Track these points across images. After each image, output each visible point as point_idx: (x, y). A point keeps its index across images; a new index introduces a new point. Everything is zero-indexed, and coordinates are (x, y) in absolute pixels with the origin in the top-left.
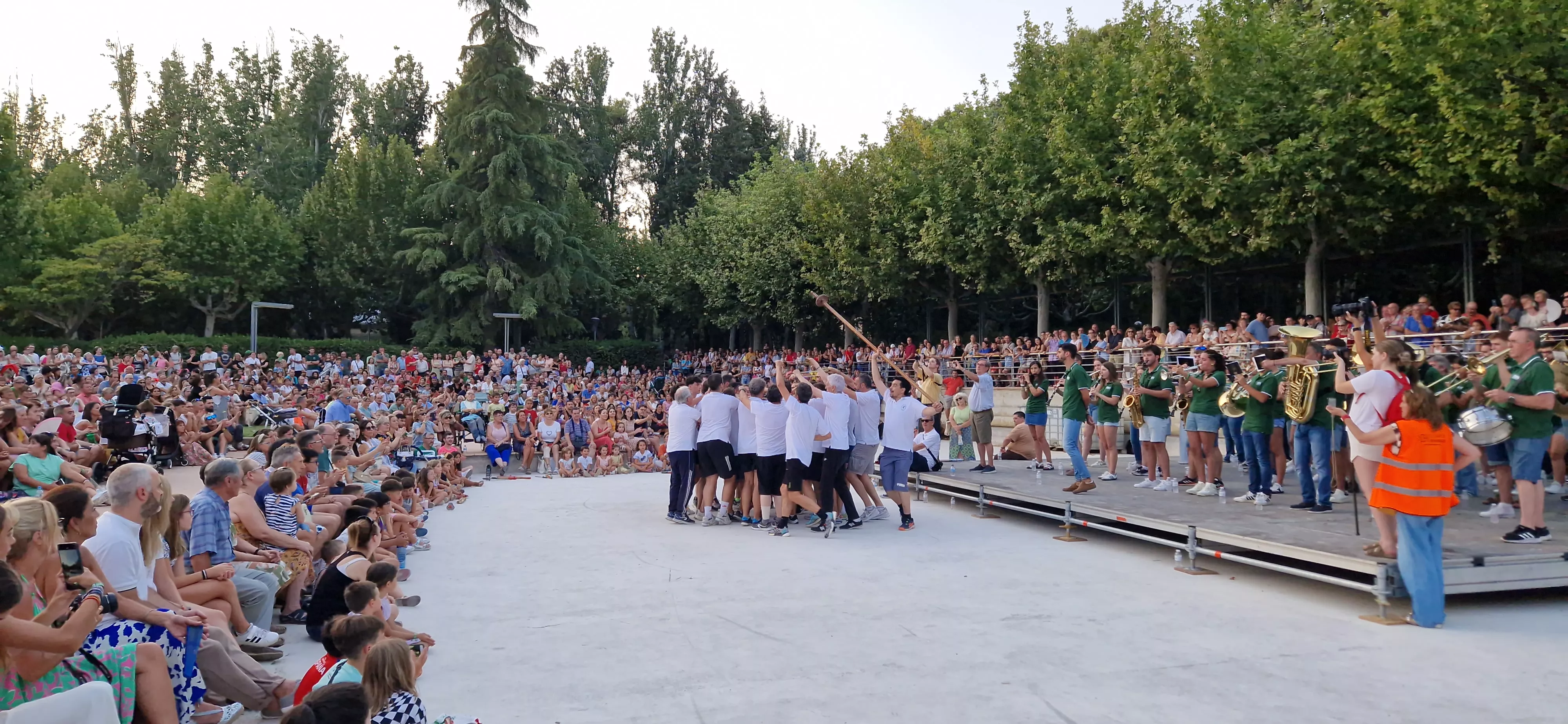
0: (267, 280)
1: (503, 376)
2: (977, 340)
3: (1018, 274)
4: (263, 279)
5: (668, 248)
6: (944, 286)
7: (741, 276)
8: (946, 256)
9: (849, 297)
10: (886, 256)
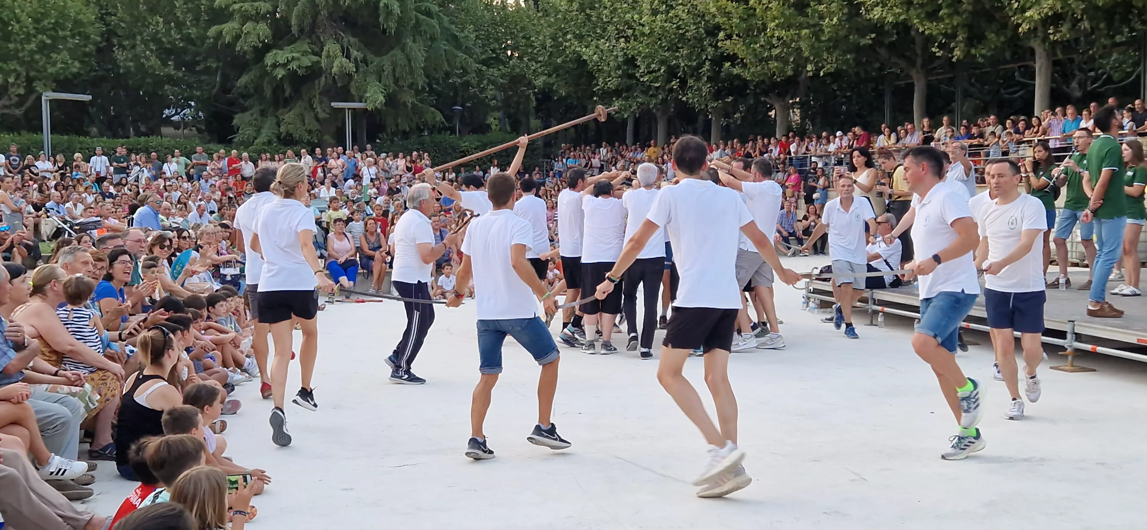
0: (59, 65)
1: (346, 180)
2: (951, 123)
3: (1009, 33)
4: (54, 64)
5: (546, 14)
6: (908, 54)
7: (641, 48)
8: (912, 12)
9: (782, 71)
10: (831, 14)
